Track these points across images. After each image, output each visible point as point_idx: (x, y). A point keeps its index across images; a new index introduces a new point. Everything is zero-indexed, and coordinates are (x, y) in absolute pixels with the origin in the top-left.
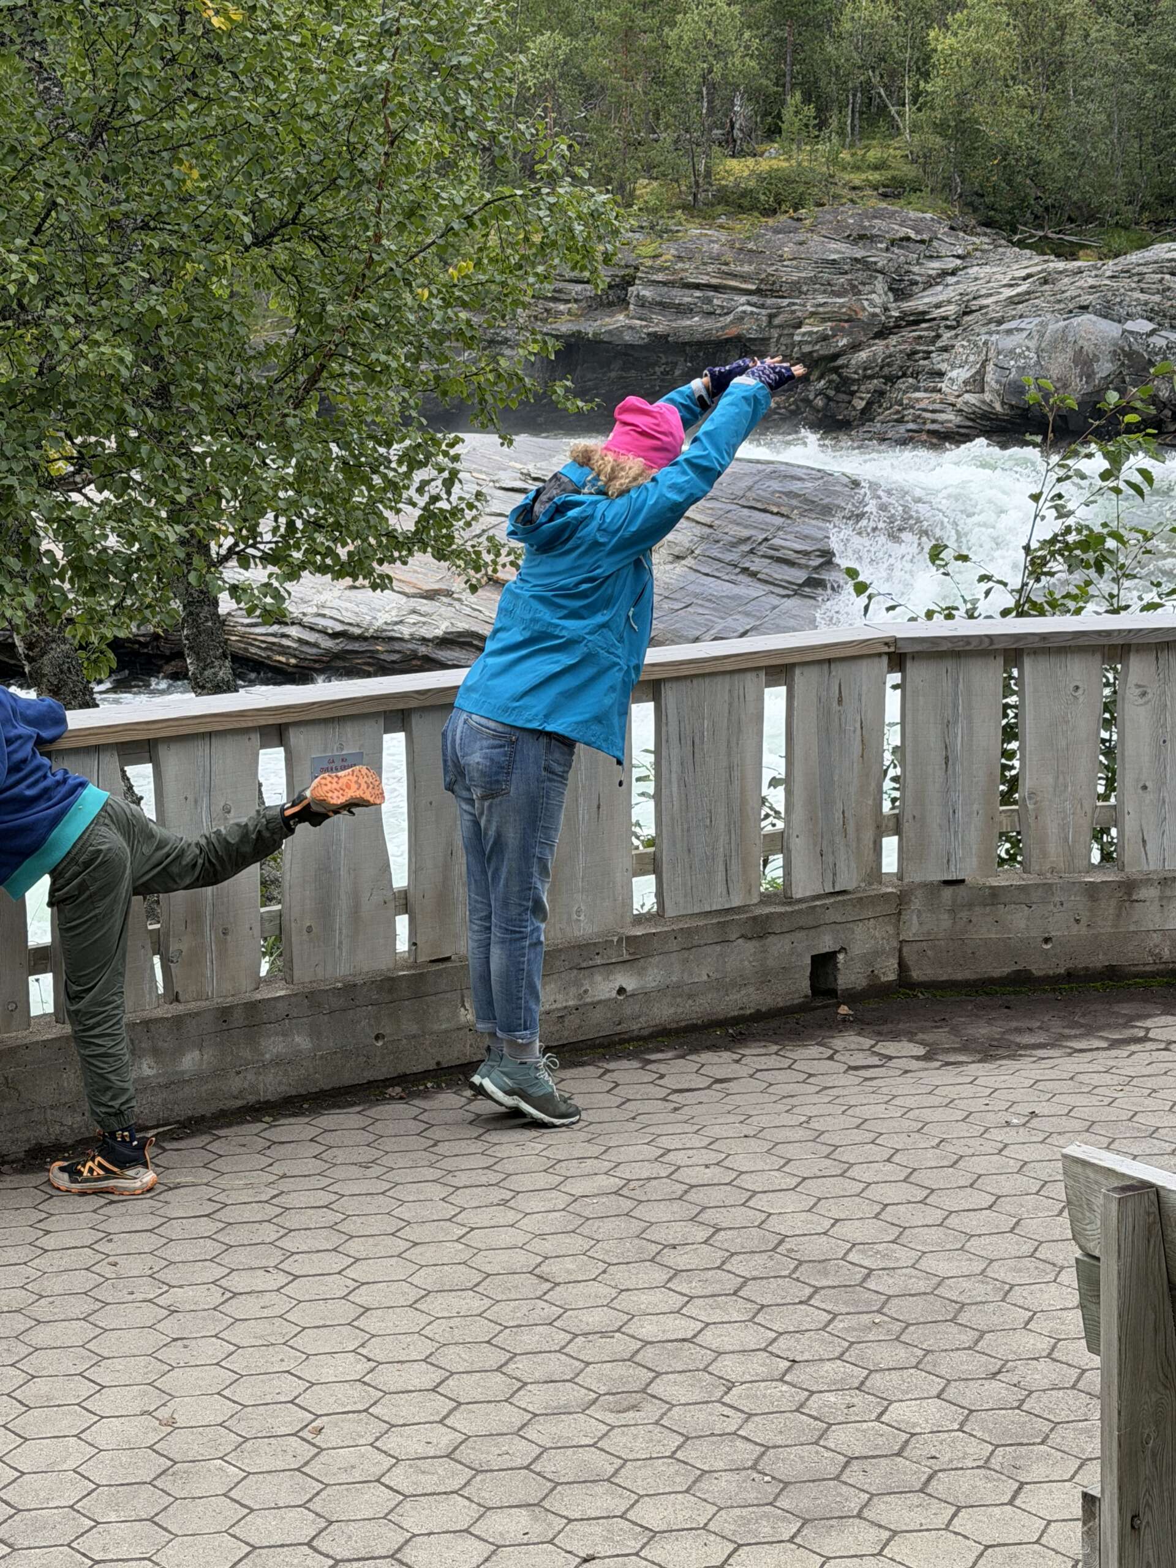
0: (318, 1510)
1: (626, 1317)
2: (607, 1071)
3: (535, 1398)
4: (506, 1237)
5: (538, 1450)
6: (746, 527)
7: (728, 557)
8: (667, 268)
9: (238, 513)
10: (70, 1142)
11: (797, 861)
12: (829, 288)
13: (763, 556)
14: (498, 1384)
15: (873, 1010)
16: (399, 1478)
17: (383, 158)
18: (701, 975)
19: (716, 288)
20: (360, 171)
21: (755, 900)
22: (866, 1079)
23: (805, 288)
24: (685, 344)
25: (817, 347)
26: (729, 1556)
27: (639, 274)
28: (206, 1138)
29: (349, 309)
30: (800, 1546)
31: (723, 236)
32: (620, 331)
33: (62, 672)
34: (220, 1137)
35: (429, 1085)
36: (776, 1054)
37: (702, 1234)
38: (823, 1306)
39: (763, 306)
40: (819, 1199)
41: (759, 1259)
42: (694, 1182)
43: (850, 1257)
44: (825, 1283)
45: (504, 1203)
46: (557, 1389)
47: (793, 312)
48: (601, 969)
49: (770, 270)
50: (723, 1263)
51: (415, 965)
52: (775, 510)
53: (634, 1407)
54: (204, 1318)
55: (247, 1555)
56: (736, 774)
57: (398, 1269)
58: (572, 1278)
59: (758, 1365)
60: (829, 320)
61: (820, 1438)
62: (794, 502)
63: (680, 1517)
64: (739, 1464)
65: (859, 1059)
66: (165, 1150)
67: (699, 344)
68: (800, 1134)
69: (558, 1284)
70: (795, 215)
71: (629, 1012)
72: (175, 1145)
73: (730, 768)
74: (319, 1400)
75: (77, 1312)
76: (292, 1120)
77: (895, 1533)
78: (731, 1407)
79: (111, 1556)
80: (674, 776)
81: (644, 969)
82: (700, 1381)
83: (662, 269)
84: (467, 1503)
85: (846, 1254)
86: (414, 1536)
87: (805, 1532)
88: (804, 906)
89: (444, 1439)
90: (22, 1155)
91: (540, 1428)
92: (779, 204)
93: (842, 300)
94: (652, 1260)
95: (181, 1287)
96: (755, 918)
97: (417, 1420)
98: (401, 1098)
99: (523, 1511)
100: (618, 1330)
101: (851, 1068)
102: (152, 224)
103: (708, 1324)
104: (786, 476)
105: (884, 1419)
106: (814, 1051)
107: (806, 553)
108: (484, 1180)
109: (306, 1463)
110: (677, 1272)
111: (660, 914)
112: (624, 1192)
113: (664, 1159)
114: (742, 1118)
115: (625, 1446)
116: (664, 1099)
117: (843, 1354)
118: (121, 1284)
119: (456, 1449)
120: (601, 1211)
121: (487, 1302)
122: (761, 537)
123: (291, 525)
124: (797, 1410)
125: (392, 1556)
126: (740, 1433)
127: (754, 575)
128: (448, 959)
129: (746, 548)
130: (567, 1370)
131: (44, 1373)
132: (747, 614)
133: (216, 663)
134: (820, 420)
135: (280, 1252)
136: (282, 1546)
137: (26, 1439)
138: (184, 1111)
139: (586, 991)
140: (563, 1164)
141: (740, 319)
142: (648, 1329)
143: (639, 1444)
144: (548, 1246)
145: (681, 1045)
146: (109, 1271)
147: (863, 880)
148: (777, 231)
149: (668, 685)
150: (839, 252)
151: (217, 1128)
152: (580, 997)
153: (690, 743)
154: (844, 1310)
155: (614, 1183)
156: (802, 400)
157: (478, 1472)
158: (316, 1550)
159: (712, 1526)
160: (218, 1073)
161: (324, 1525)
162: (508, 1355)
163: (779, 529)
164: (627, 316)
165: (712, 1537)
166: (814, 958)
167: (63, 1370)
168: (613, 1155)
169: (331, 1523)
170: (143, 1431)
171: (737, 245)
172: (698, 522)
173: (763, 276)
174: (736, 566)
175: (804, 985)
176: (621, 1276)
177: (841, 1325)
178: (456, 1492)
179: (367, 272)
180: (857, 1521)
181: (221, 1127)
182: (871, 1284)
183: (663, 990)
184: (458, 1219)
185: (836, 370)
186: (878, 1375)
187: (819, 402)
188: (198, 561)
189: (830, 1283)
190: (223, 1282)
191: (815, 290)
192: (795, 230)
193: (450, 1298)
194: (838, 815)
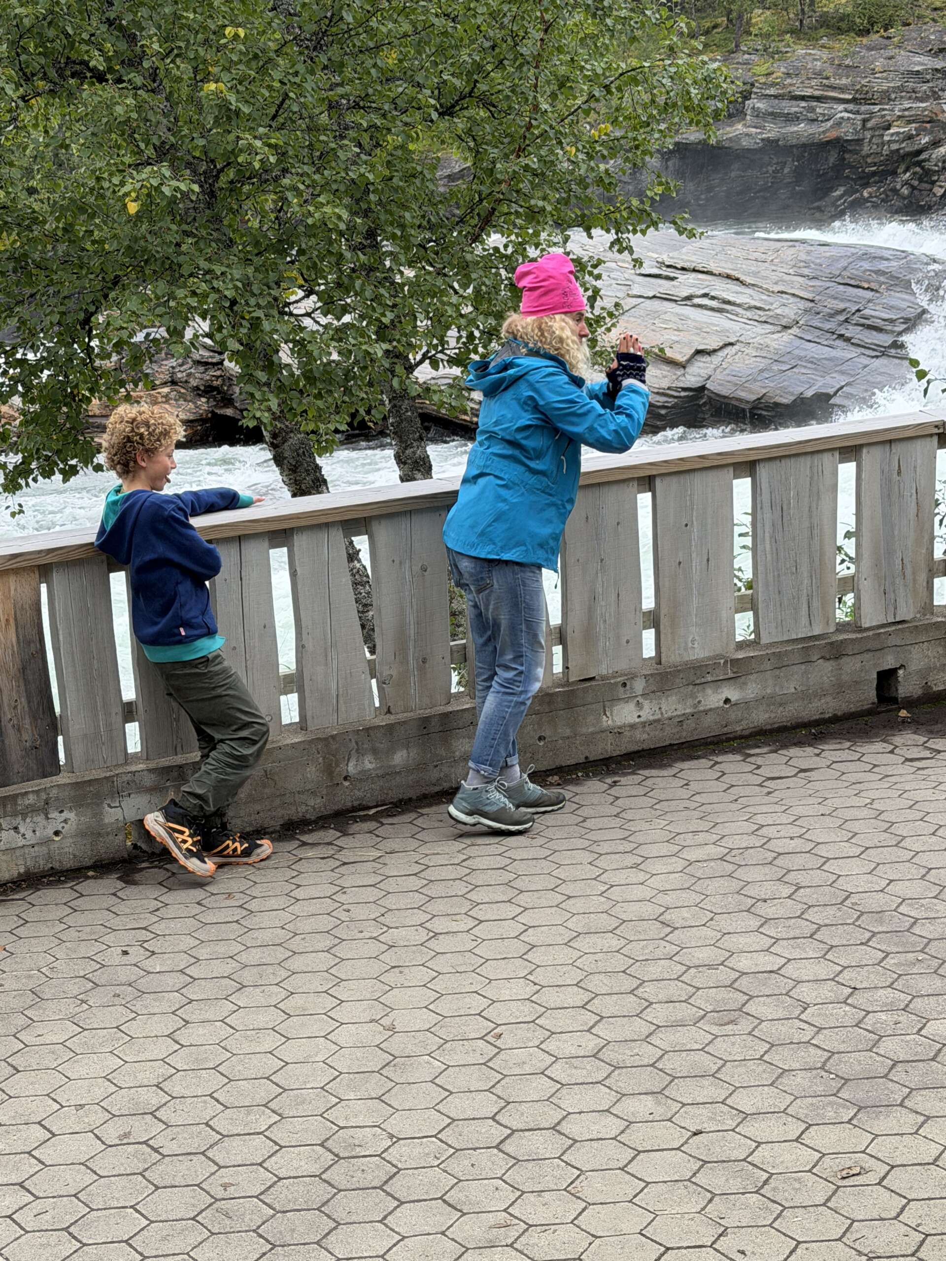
0: (500, 1094)
1: (728, 954)
2: (717, 763)
3: (658, 1013)
4: (638, 892)
5: (660, 1053)
6: (842, 300)
7: (827, 326)
8: (778, 84)
9: (429, 331)
10: (313, 818)
11: (865, 597)
12: (914, 95)
13: (856, 325)
14: (631, 1003)
15: (927, 713)
16: (558, 1072)
17: (539, 43)
18: (790, 688)
19: (818, 99)
20: (522, 55)
21: (832, 630)
22: (919, 769)
23: (893, 96)
24: (792, 146)
25: (903, 145)
26: (802, 1133)
27: (755, 90)
28: (413, 815)
29: (514, 165)
30: (855, 1126)
31: (825, 55)
32: (738, 138)
33: (298, 455)
34: (423, 815)
35: (580, 774)
36: (849, 749)
37: (787, 891)
38: (879, 947)
39: (858, 113)
40: (878, 864)
41: (831, 911)
42: (781, 850)
43: (901, 910)
44: (880, 929)
45: (636, 866)
46: (675, 1008)
47: (883, 116)
48: (711, 684)
49: (864, 82)
50: (803, 913)
51: (568, 683)
52: (866, 286)
53: (732, 1022)
54: (414, 952)
55: (449, 1125)
56: (816, 532)
57: (558, 917)
58: (686, 924)
59: (827, 991)
60: (914, 121)
61: (874, 1046)
62: (882, 279)
63: (766, 1104)
64: (811, 1065)
65: (914, 753)
66: (383, 824)
67: (804, 145)
68: (865, 813)
69: (677, 928)
70: (885, 34)
71: (733, 717)
72: (390, 820)
73: (811, 528)
74: (496, 1013)
75: (321, 946)
77: (928, 1118)
78: (806, 1022)
79: (351, 1124)
80: (767, 535)
81: (745, 684)
82: (783, 1002)
83: (774, 85)
84: (608, 1091)
85: (898, 907)
86: (569, 1114)
87: (860, 1116)
88: (871, 633)
89: (590, 1043)
90: (278, 828)
91: (662, 1036)
92: (872, 25)
93: (924, 105)
94: (748, 911)
95: (397, 928)
96: (832, 643)
97: (571, 1029)
98: (559, 785)
99: (649, 1097)
100: (722, 964)
101: (907, 760)
102: (361, 104)
103: (789, 960)
104: (875, 257)
105: (923, 1032)
106: (879, 746)
107: (892, 321)
108: (621, 848)
109: (491, 1059)
110: (767, 920)
111: (756, 642)
112: (728, 858)
113: (759, 833)
114: (820, 800)
115: (726, 1051)
116: (760, 785)
117: (892, 983)
118: (352, 925)
119: (599, 1051)
120: (709, 872)
121: (623, 942)
122: (854, 309)
123: (471, 337)
124: (856, 1026)
125: (553, 1128)
126: (812, 1042)
127: (848, 340)
128: (593, 679)
129: (842, 318)
130: (683, 994)
131: (301, 990)
132: (842, 373)
133: (415, 444)
134: (906, 207)
135: (469, 903)
136: (474, 1119)
137: (289, 1039)
138: (395, 795)
139: (699, 702)
140: (682, 836)
141: (839, 124)
142: (744, 963)
143: (736, 1049)
144: (669, 899)
145: (775, 742)
146: (344, 916)
147: (919, 612)
148: (870, 49)
149: (762, 465)
150: (923, 64)
151: (421, 807)
152: (695, 706)
153: (779, 508)
154: (895, 949)
155: (720, 851)
156: (891, 190)
157: (616, 1068)
158: (498, 1123)
159: (789, 1111)
160: (421, 766)
161: (504, 1104)
162: (639, 982)
163: (869, 301)
164: (745, 125)
165: (790, 1119)
166: (879, 673)
167: (313, 988)
168: (719, 830)
169: (509, 1103)
170: (373, 1034)
171: (836, 62)
172: (802, 298)
173: (858, 87)
174: (833, 333)
175: (871, 695)
176: (724, 923)
177: (893, 961)
178: (599, 1083)
179: (527, 134)
180: (899, 1108)
181: (425, 807)
182: (917, 930)
183: (759, 700)
184: (602, 878)
185: (919, 164)
186: (919, 1000)
187: (905, 191)
188: (399, 369)
189: (884, 929)
190: (427, 925)
191: (902, 97)
192: (885, 47)
193: (595, 938)
194: (898, 562)
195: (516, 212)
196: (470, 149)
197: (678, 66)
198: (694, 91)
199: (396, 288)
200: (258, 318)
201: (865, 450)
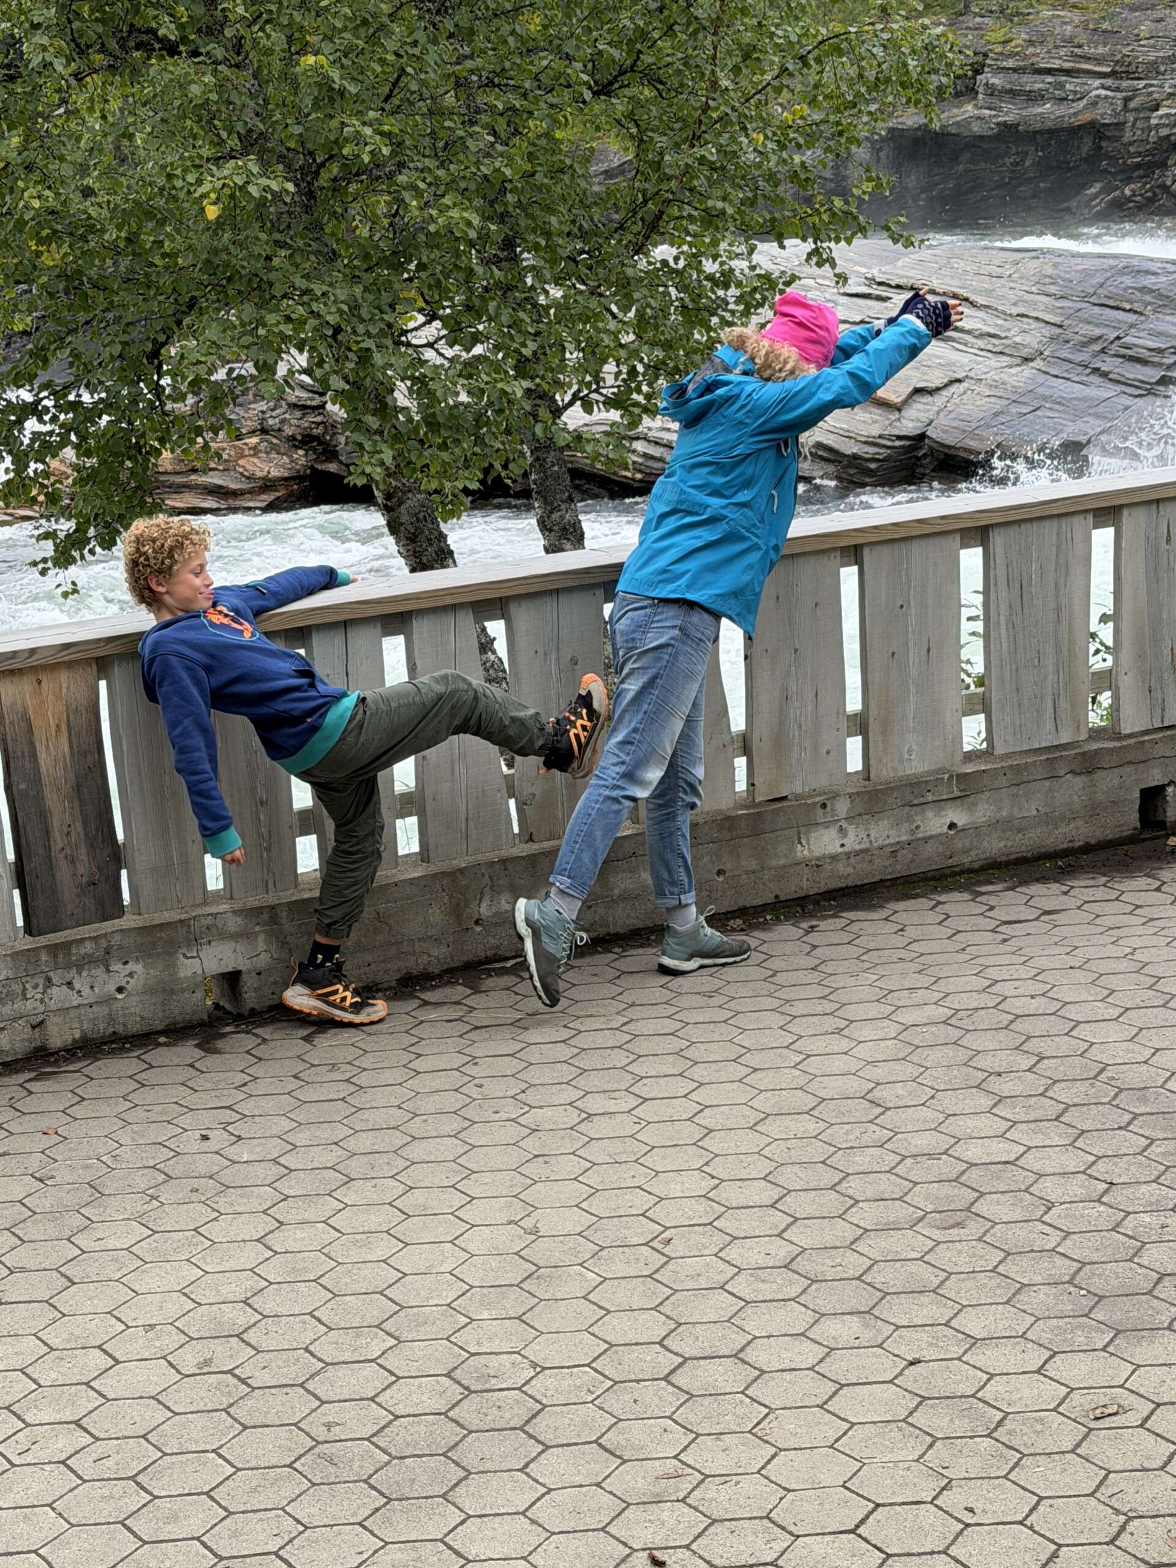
0: (669, 1313)
1: (952, 1141)
2: (939, 903)
3: (866, 1215)
4: (840, 1064)
5: (869, 1263)
6: (1097, 325)
7: (1079, 357)
8: (1017, 54)
9: (581, 365)
10: (437, 971)
11: (1125, 698)
13: (1115, 356)
14: (831, 1202)
16: (740, 1286)
17: (718, 4)
18: (1031, 810)
19: (1068, 72)
20: (696, 18)
21: (1083, 737)
23: (1162, 68)
24: (1035, 132)
25: (1174, 131)
26: (1046, 1362)
27: (988, 62)
29: (687, 157)
30: (1112, 1354)
31: (1077, 17)
32: (968, 122)
33: (418, 520)
35: (768, 917)
36: (1104, 885)
37: (1026, 1062)
38: (1141, 1131)
39: (1118, 89)
40: (1141, 1029)
41: (1082, 1087)
42: (1019, 1012)
43: (1169, 1085)
44: (1143, 1110)
45: (839, 1031)
46: (886, 1207)
47: (1150, 94)
48: (933, 805)
49: (1125, 51)
50: (1046, 1090)
51: (753, 804)
52: (1128, 307)
53: (958, 1225)
54: (562, 1138)
55: (605, 1351)
56: (1064, 615)
57: (741, 1094)
58: (901, 1103)
59: (1077, 1187)
61: (1135, 1255)
62: (1148, 298)
63: (1000, 1327)
64: (1056, 1278)
67: (1051, 132)
68: (1124, 965)
69: (889, 1109)
71: (960, 845)
73: (1058, 610)
74: (667, 1214)
75: (447, 1129)
76: (640, 951)
78: (1050, 1225)
79: (484, 1350)
80: (1002, 619)
81: (974, 804)
82: (1021, 1200)
83: (1012, 55)
84: (803, 1309)
85: (1166, 1082)
86: (755, 1338)
87: (1117, 1342)
88: (1132, 741)
89: (781, 1251)
90: (393, 984)
91: (870, 1242)
94: (978, 1087)
95: (541, 1107)
96: (1084, 754)
97: (757, 1233)
98: (742, 930)
99: (855, 1318)
100: (945, 1153)
102: (496, 80)
103: (1030, 1148)
104: (1139, 272)
106: (1142, 882)
107: (1160, 351)
108: (819, 1009)
109: (657, 1271)
110: (1002, 1099)
111: (989, 753)
112: (953, 1021)
113: (992, 990)
114: (1068, 950)
115: (950, 1260)
116: (993, 931)
117: (1158, 1177)
118: (486, 1104)
119: (792, 1260)
120: (930, 1039)
121: (822, 1125)
122: (1113, 336)
123: (633, 372)
124: (1113, 1230)
125: (735, 1356)
126: (1058, 1249)
127: (1105, 375)
128: (784, 798)
129: (1097, 347)
130: (897, 1190)
131: (421, 1184)
132: (1097, 416)
133: (563, 507)
135: (631, 1076)
136: (636, 1344)
137: (407, 1244)
139: (918, 827)
140: (896, 994)
141: (1094, 104)
142: (973, 1152)
143: (963, 1258)
144: (880, 1073)
145: (1011, 877)
146: (475, 1092)
148: (1134, 9)
149: (996, 531)
152: (912, 832)
153: (1017, 586)
154: (1161, 1135)
155: (944, 1012)
156: (1160, 187)
157: (814, 1281)
158: (667, 1349)
159: (1029, 1335)
161: (673, 1326)
162: (842, 1175)
163: (1132, 326)
164: (976, 106)
165: (1030, 1345)
166: (1144, 792)
167: (437, 1182)
168: (942, 986)
169: (680, 1324)
170: (511, 1239)
171: (1091, 26)
172: (1047, 323)
173: (1118, 57)
174: (1086, 367)
175: (1132, 818)
176: (949, 1102)
177: (1159, 1150)
178: (793, 1299)
179: (703, 118)
180: (1167, 1333)
183: (993, 825)
184: (795, 1047)
188: (544, 413)
189: (1148, 1110)
190: (578, 1104)
191: (1173, 70)
192: (1153, 7)
193: (787, 1121)
194: (1167, 651)
195: (690, 215)
196: (632, 136)
197: (892, 31)
198: (912, 63)
199: (540, 312)
200: (368, 350)
201: (1125, 512)
